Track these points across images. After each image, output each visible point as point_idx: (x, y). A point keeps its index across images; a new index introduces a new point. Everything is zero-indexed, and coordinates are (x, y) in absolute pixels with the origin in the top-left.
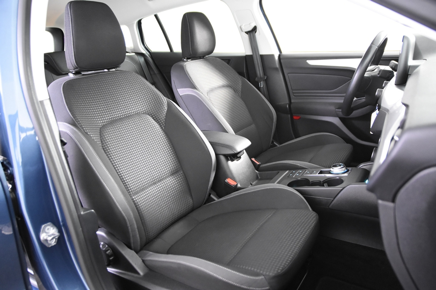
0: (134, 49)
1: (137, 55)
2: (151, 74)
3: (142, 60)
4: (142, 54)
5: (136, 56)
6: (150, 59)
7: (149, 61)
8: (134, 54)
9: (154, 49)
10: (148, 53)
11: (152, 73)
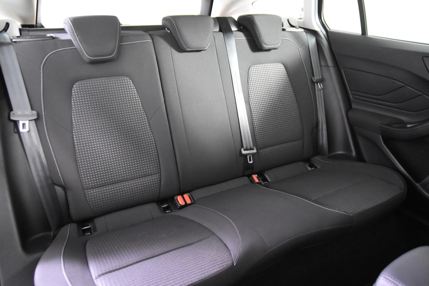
0: (303, 23)
1: (306, 32)
2: (321, 66)
3: (312, 41)
4: (314, 33)
5: (304, 33)
6: (325, 42)
7: (323, 44)
8: (303, 30)
9: (334, 27)
10: (324, 32)
11: (323, 64)
